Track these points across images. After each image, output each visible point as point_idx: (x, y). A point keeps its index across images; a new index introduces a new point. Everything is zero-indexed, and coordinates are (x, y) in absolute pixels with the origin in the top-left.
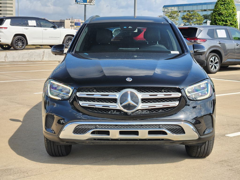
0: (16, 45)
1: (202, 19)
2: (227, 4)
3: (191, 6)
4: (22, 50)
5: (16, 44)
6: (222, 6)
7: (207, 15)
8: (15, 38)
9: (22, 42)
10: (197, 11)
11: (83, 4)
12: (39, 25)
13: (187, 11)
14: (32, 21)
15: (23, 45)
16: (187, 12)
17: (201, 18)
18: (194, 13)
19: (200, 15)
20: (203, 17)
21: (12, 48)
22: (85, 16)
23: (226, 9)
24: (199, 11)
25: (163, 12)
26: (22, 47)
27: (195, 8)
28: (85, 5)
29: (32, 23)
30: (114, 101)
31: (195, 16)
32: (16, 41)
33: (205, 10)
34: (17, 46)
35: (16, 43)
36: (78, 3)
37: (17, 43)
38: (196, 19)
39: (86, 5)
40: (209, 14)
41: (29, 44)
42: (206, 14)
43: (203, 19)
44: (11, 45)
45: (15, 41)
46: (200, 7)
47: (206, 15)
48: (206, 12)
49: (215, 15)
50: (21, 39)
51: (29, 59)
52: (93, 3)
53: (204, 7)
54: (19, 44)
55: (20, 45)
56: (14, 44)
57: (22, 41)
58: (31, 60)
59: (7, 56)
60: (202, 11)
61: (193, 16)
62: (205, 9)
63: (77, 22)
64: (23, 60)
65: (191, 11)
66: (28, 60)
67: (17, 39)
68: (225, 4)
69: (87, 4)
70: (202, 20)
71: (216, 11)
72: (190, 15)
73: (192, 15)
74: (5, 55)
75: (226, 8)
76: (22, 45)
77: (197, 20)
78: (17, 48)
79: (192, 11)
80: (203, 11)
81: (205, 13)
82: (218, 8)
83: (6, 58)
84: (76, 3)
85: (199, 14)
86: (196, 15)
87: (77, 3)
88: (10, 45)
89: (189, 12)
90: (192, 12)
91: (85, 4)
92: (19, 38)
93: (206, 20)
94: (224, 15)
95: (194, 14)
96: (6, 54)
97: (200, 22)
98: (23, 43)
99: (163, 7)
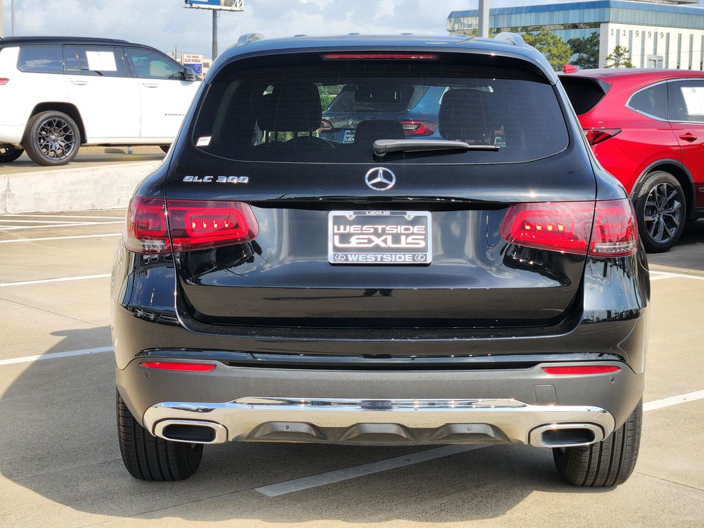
0: (41, 145)
1: (566, 52)
3: (534, 14)
4: (65, 163)
5: (42, 141)
7: (582, 39)
8: (38, 122)
9: (63, 133)
10: (552, 27)
11: (209, 9)
12: (126, 69)
13: (519, 29)
14: (102, 53)
15: (68, 147)
16: (522, 31)
17: (564, 49)
18: (544, 35)
19: (559, 40)
20: (569, 46)
21: (24, 156)
22: (214, 43)
24: (558, 27)
25: (450, 31)
26: (63, 153)
27: (544, 19)
28: (215, 11)
29: (102, 60)
31: (544, 44)
32: (43, 129)
33: (575, 26)
34: (44, 150)
35: (40, 139)
36: (194, 4)
37: (44, 140)
38: (550, 51)
39: (218, 11)
40: (586, 39)
41: (89, 141)
42: (577, 37)
43: (570, 52)
44: (21, 148)
45: (37, 130)
46: (560, 18)
47: (579, 39)
48: (578, 31)
50: (59, 125)
51: (96, 204)
52: (238, 5)
53: (574, 17)
54: (54, 141)
55: (58, 146)
56: (35, 144)
57: (66, 130)
58: (107, 206)
59: (12, 192)
60: (565, 28)
61: (541, 44)
62: (576, 22)
63: (191, 63)
64: (76, 208)
65: (532, 28)
66: (94, 206)
67: (45, 125)
69: (221, 9)
70: (567, 56)
72: (531, 40)
73: (536, 40)
74: (4, 190)
76: (63, 144)
77: (551, 55)
78: (45, 158)
79: (537, 28)
80: (569, 27)
81: (575, 34)
83: (7, 200)
84: (188, 5)
85: (558, 38)
86: (550, 40)
87: (192, 5)
88: (17, 145)
89: (526, 31)
90: (535, 33)
91: (213, 10)
92: (55, 121)
93: (578, 54)
95: (543, 37)
96: (9, 183)
97: (561, 62)
98: (68, 138)
99: (450, 17)
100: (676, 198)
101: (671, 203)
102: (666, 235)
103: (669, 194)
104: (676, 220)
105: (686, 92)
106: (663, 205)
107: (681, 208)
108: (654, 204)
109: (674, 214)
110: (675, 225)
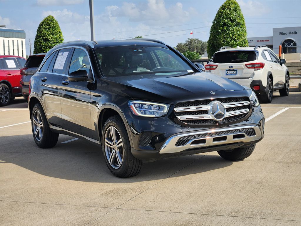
2: (52, 28)
6: (46, 30)
23: (52, 34)
30: (206, 112)
49: (39, 41)
68: (50, 28)
71: (41, 37)
75: (52, 32)
82: (42, 33)
94: (51, 41)
100: (7, 91)
101: (6, 92)
102: (6, 101)
103: (5, 90)
104: (8, 97)
105: (7, 61)
106: (4, 93)
107: (9, 94)
108: (2, 93)
109: (7, 95)
110: (8, 99)
